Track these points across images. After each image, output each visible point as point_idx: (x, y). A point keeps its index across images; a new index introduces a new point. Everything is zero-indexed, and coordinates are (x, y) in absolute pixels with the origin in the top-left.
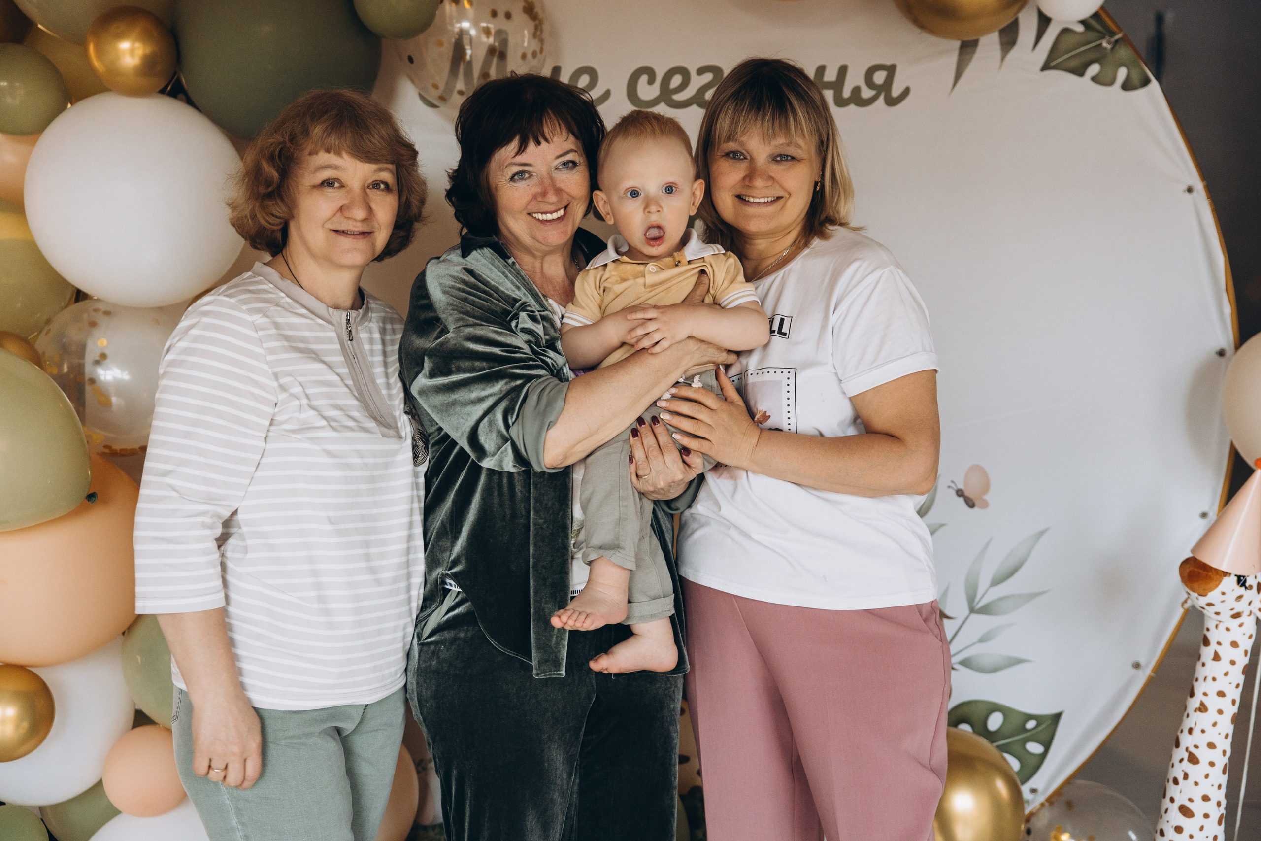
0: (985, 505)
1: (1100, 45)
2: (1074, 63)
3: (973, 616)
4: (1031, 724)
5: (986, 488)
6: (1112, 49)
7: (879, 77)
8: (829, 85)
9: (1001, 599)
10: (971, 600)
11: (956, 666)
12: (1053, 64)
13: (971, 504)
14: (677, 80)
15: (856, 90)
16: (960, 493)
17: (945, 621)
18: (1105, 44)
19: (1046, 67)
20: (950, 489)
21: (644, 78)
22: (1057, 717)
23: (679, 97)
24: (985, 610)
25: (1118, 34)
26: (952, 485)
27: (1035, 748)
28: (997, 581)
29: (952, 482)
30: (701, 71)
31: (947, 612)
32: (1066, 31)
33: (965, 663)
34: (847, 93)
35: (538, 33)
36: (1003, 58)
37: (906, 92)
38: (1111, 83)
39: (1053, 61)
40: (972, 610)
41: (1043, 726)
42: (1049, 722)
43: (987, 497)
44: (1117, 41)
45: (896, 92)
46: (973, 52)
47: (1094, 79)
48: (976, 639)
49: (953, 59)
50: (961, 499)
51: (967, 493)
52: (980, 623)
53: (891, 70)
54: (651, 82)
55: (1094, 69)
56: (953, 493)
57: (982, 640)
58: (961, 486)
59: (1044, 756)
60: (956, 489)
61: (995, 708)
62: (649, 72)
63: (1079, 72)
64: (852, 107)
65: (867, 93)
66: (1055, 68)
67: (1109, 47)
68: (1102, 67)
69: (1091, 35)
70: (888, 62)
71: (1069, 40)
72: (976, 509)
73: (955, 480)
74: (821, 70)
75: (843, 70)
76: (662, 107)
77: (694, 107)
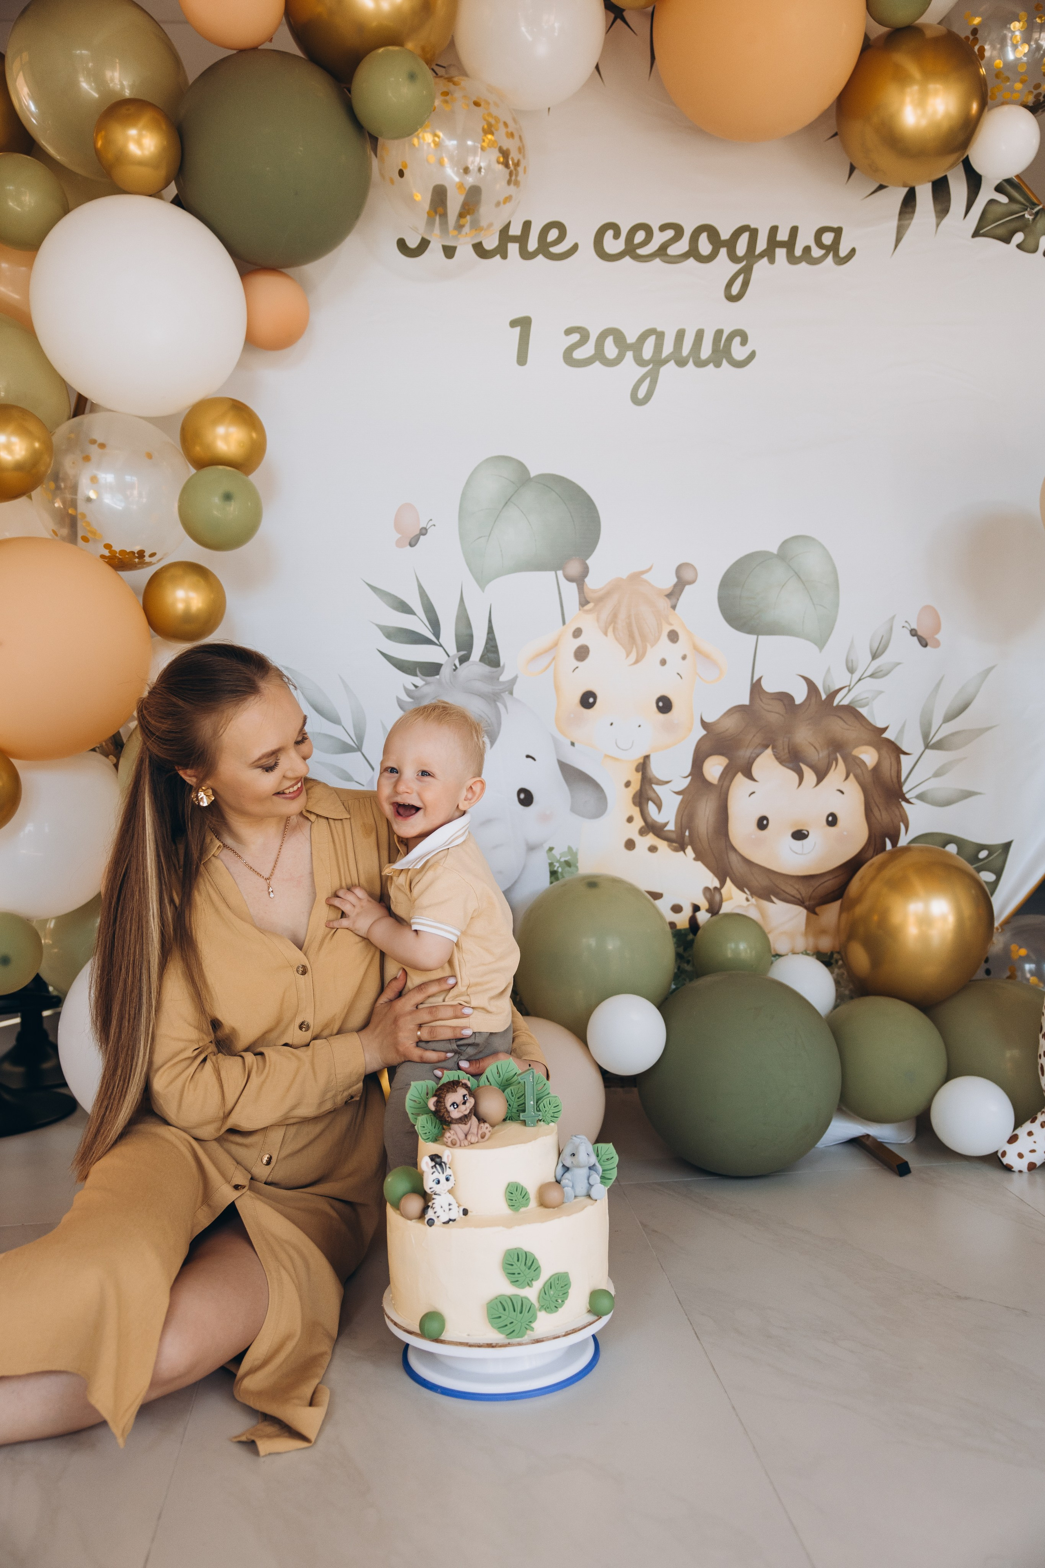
0: (937, 644)
1: (1024, 215)
2: (1001, 231)
3: (928, 752)
4: (983, 854)
5: (937, 628)
6: (1034, 219)
7: (828, 238)
8: (782, 244)
9: (953, 734)
10: (926, 736)
11: (911, 800)
12: (981, 232)
13: (924, 643)
14: (640, 236)
15: (807, 249)
16: (913, 632)
17: (902, 757)
18: (1027, 216)
19: (976, 234)
20: (905, 628)
21: (610, 233)
22: (1007, 846)
23: (643, 251)
24: (939, 746)
25: (1038, 205)
26: (906, 625)
27: (987, 877)
28: (948, 718)
29: (906, 622)
30: (663, 228)
31: (904, 749)
32: (992, 202)
33: (921, 797)
34: (798, 252)
35: (513, 178)
36: (938, 225)
37: (853, 251)
38: (1035, 250)
39: (981, 230)
40: (927, 746)
41: (995, 855)
42: (1000, 851)
43: (937, 636)
44: (1037, 213)
45: (843, 253)
46: (912, 218)
47: (1019, 246)
48: (930, 775)
49: (894, 223)
50: (915, 638)
51: (919, 633)
52: (935, 758)
53: (838, 232)
54: (617, 236)
55: (1019, 237)
56: (908, 632)
57: (937, 774)
58: (914, 626)
59: (996, 883)
60: (910, 629)
61: (950, 839)
62: (615, 228)
63: (1007, 240)
64: (804, 264)
65: (817, 252)
66: (984, 235)
67: (1031, 218)
68: (1025, 235)
69: (1015, 207)
70: (835, 226)
71: (996, 210)
72: (928, 647)
73: (907, 621)
74: (774, 230)
75: (794, 231)
76: (627, 259)
77: (657, 261)
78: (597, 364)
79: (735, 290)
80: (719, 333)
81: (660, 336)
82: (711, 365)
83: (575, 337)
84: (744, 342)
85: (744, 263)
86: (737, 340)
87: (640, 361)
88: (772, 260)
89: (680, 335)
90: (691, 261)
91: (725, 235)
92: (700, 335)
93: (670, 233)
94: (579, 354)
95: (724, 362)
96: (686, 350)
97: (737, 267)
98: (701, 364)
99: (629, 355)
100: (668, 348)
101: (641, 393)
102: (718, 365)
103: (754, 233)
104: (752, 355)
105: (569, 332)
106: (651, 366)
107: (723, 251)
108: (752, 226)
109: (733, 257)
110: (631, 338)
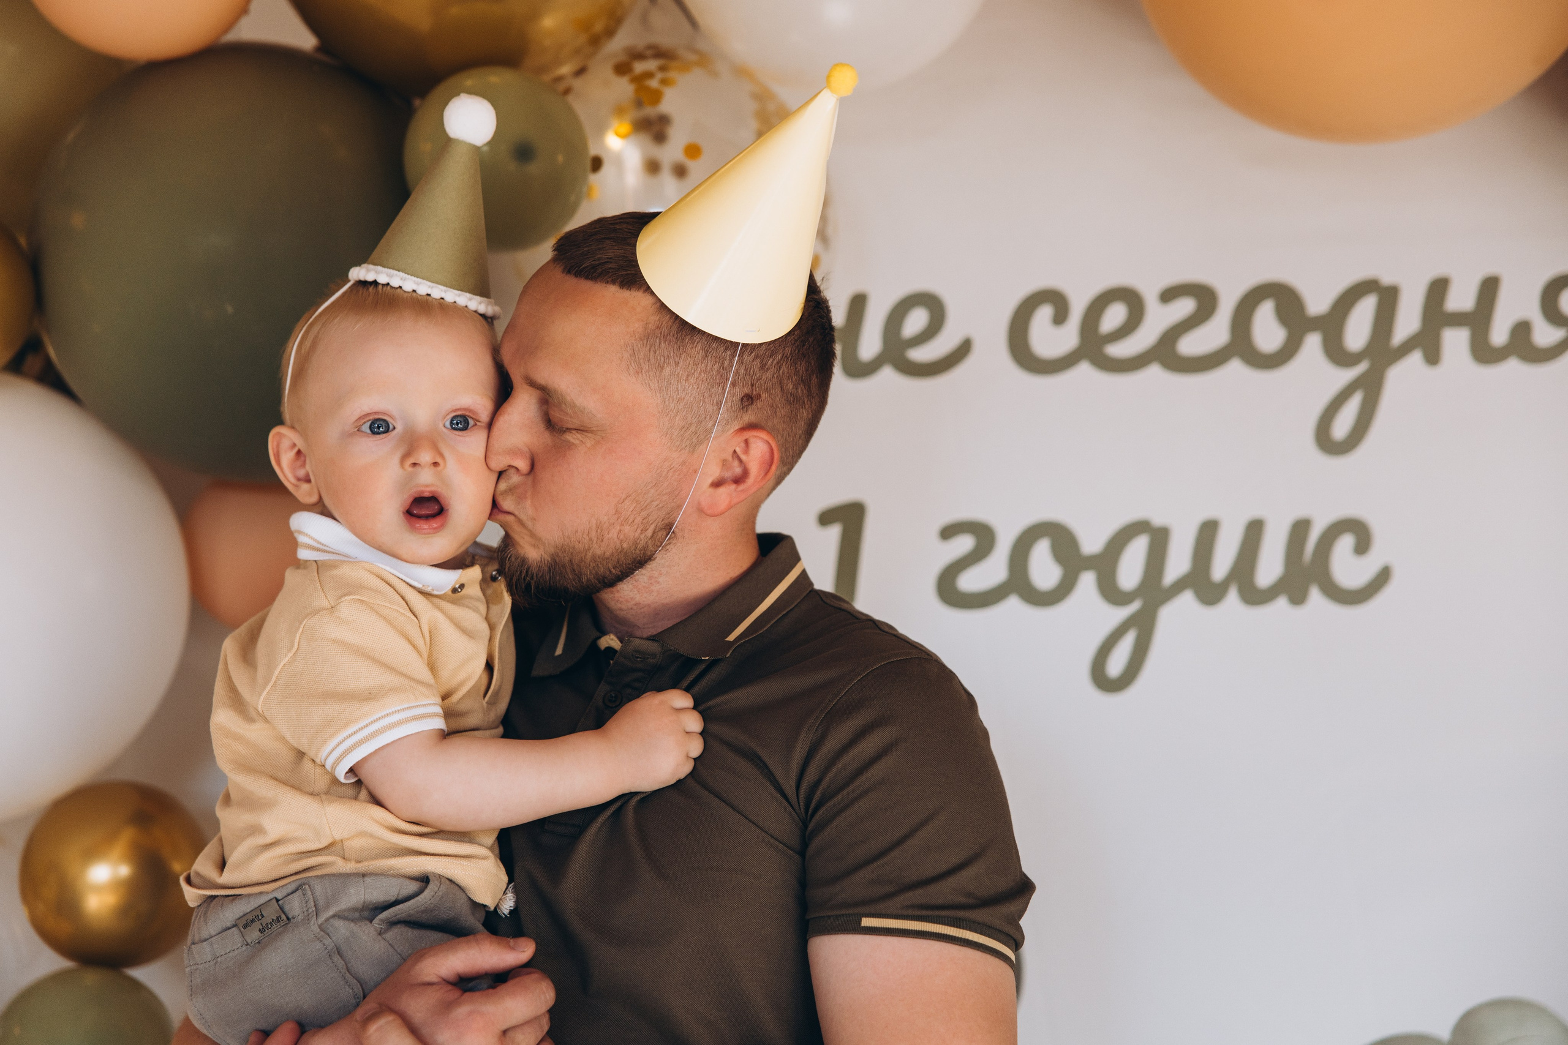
8: (1458, 319)
14: (1114, 316)
15: (1522, 329)
21: (1045, 314)
23: (1119, 350)
30: (1169, 295)
34: (1499, 335)
54: (1060, 317)
62: (1056, 299)
64: (1513, 366)
65: (1545, 335)
74: (1438, 288)
75: (1489, 288)
76: (1084, 370)
77: (1155, 372)
78: (1013, 603)
79: (1341, 427)
80: (1300, 528)
81: (1159, 538)
82: (1282, 603)
83: (964, 544)
84: (1363, 546)
85: (1362, 367)
86: (1345, 543)
87: (1111, 593)
88: (1433, 357)
89: (1208, 531)
90: (1235, 367)
91: (1317, 304)
92: (1255, 530)
93: (1185, 307)
94: (971, 581)
95: (1315, 595)
96: (1221, 566)
97: (1348, 375)
98: (1254, 597)
99: (1087, 581)
100: (1177, 564)
101: (1116, 665)
102: (1298, 598)
103: (1388, 297)
104: (1383, 577)
105: (948, 532)
106: (1135, 606)
107: (1313, 342)
108: (1386, 280)
109: (1337, 354)
110: (1091, 543)
